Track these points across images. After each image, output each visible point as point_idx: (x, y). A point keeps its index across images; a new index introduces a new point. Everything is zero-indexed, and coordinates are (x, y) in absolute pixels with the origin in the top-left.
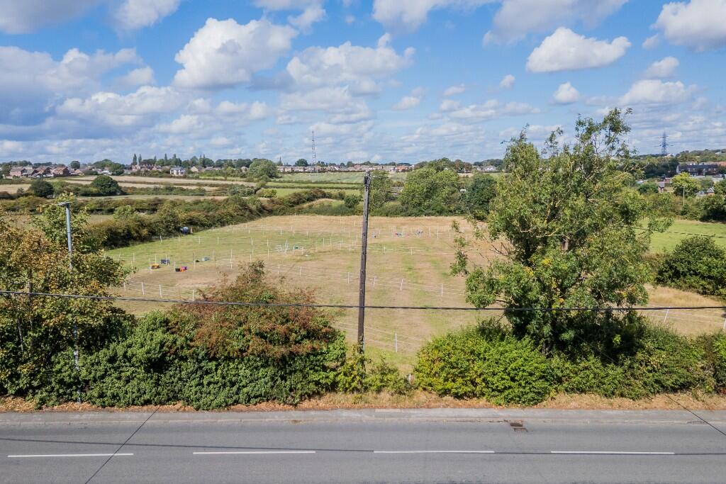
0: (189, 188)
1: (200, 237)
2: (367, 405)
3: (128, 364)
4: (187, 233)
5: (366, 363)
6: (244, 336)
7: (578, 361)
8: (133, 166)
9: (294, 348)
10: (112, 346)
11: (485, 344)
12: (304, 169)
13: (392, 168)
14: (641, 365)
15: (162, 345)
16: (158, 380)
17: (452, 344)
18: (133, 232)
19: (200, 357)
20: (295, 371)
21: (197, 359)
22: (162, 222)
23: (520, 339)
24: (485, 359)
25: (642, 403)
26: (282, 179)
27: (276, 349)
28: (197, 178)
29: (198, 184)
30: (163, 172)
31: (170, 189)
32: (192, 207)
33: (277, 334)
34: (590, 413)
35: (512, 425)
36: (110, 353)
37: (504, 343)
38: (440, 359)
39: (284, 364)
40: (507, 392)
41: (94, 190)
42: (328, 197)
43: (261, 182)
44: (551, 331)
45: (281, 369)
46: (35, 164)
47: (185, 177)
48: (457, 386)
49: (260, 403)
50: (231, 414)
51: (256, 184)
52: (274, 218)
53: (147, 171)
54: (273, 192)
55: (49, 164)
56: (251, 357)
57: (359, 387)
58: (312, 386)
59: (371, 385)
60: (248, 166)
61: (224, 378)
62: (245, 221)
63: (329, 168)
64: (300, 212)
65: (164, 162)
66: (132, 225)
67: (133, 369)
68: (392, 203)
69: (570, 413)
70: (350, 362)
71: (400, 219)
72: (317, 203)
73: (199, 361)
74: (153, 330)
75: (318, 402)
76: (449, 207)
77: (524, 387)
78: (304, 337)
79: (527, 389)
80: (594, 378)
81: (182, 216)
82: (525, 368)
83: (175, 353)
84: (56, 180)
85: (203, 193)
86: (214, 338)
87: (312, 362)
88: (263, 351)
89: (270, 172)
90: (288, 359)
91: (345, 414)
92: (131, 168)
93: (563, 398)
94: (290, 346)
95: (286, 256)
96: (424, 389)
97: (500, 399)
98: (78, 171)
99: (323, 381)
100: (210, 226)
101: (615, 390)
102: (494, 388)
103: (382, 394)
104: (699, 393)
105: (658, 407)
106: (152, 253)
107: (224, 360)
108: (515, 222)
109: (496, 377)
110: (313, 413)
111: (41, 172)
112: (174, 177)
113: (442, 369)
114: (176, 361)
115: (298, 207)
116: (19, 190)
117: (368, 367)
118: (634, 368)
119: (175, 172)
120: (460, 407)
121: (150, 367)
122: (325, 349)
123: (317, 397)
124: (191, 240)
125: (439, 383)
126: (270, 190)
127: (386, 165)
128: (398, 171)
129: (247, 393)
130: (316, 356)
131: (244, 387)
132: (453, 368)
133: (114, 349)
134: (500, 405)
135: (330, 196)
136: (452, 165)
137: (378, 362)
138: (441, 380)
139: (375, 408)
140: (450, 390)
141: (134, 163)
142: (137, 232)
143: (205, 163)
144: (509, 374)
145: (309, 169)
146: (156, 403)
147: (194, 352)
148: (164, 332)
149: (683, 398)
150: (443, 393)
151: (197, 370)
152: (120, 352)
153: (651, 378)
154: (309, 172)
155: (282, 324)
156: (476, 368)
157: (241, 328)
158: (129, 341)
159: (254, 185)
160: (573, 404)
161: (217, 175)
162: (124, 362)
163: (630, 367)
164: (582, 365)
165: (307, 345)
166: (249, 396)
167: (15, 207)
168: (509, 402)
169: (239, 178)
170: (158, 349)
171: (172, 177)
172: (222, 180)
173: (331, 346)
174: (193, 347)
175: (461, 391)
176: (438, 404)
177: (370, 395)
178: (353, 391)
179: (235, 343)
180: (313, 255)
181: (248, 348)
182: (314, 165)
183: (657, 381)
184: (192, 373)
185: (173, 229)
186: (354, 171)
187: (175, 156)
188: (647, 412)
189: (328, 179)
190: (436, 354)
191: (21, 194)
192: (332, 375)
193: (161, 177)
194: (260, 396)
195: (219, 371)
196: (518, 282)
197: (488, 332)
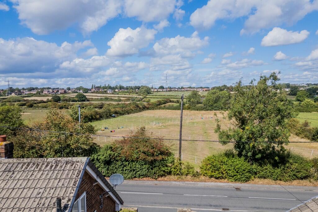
0: (115, 98)
1: (120, 118)
2: (182, 180)
3: (98, 162)
4: (114, 117)
5: (182, 165)
6: (138, 153)
7: (263, 166)
8: (92, 89)
9: (155, 158)
10: (93, 155)
11: (227, 159)
12: (162, 90)
13: (201, 89)
14: (288, 168)
15: (110, 156)
16: (108, 168)
17: (214, 158)
18: (93, 116)
19: (123, 160)
20: (156, 166)
21: (122, 161)
22: (105, 112)
23: (240, 157)
24: (226, 164)
25: (288, 183)
26: (153, 95)
27: (149, 158)
28: (118, 94)
29: (118, 97)
30: (104, 92)
31: (107, 99)
32: (116, 106)
33: (150, 152)
34: (267, 186)
35: (236, 189)
36: (92, 158)
37: (234, 158)
38: (210, 164)
39: (152, 163)
40: (235, 177)
41: (76, 99)
42: (172, 102)
43: (144, 95)
44: (252, 154)
45: (151, 165)
46: (53, 88)
47: (113, 94)
48: (216, 174)
49: (143, 178)
50: (133, 181)
51: (142, 96)
52: (149, 111)
53: (97, 91)
54: (149, 100)
55: (58, 88)
56: (141, 161)
57: (179, 173)
58: (162, 172)
59: (184, 173)
60: (139, 89)
61: (131, 168)
62: (138, 112)
63: (173, 90)
64: (160, 108)
65: (104, 88)
66: (93, 113)
67: (99, 164)
68: (200, 105)
69: (259, 186)
70: (176, 164)
71: (203, 112)
72: (167, 105)
73: (122, 162)
74: (107, 150)
75: (164, 178)
76: (225, 107)
77: (242, 175)
78: (159, 154)
79: (243, 176)
80: (269, 173)
81: (113, 110)
82: (242, 168)
83: (114, 159)
84: (61, 95)
85: (120, 100)
86: (128, 153)
87: (162, 163)
88: (145, 159)
89: (148, 91)
90: (153, 162)
91: (174, 183)
92: (91, 90)
93: (257, 180)
94: (154, 157)
95: (154, 127)
96: (204, 175)
97: (232, 179)
98: (70, 91)
99: (166, 171)
100: (123, 114)
101: (278, 178)
102: (230, 175)
103: (188, 176)
104: (312, 180)
105: (294, 185)
106: (101, 125)
107: (131, 162)
108: (237, 113)
109: (231, 171)
110: (162, 182)
111: (55, 92)
112: (108, 94)
113: (210, 168)
114: (115, 161)
115: (159, 106)
116: (47, 99)
117: (183, 166)
118: (285, 169)
119: (109, 92)
120: (217, 182)
121: (105, 163)
122: (167, 159)
123: (164, 176)
124: (116, 120)
125: (209, 173)
126: (148, 99)
127: (198, 88)
128: (203, 91)
129: (139, 174)
130: (163, 161)
131: (138, 172)
132: (215, 167)
133: (94, 156)
134: (232, 182)
135: (173, 102)
136: (228, 88)
137: (186, 164)
138: (210, 172)
139: (185, 181)
140: (213, 176)
141: (92, 88)
142: (95, 116)
143: (121, 88)
144: (235, 170)
145: (165, 90)
146: (107, 176)
147: (121, 158)
148: (110, 151)
149: (305, 182)
150: (211, 177)
151: (122, 165)
152: (96, 158)
153: (292, 173)
154: (164, 91)
155: (152, 149)
156: (223, 168)
157: (137, 150)
158: (99, 154)
159: (141, 97)
160: (261, 182)
161: (126, 93)
162: (97, 162)
163: (284, 169)
164: (265, 167)
165: (160, 157)
166: (140, 175)
167: (47, 106)
168: (236, 181)
169: (135, 94)
170: (108, 157)
171: (107, 94)
172: (128, 95)
173: (169, 158)
174: (121, 156)
175: (217, 176)
176: (209, 181)
177: (183, 177)
178: (177, 175)
179: (135, 155)
180: (165, 126)
181: (139, 157)
182: (166, 88)
183: (294, 175)
184: (120, 166)
185: (109, 115)
186: (184, 91)
187: (109, 85)
188: (290, 186)
189: (173, 94)
190: (208, 162)
191: (48, 101)
192: (169, 168)
193: (103, 94)
194: (144, 175)
195: (129, 166)
196: (238, 135)
197: (228, 155)
